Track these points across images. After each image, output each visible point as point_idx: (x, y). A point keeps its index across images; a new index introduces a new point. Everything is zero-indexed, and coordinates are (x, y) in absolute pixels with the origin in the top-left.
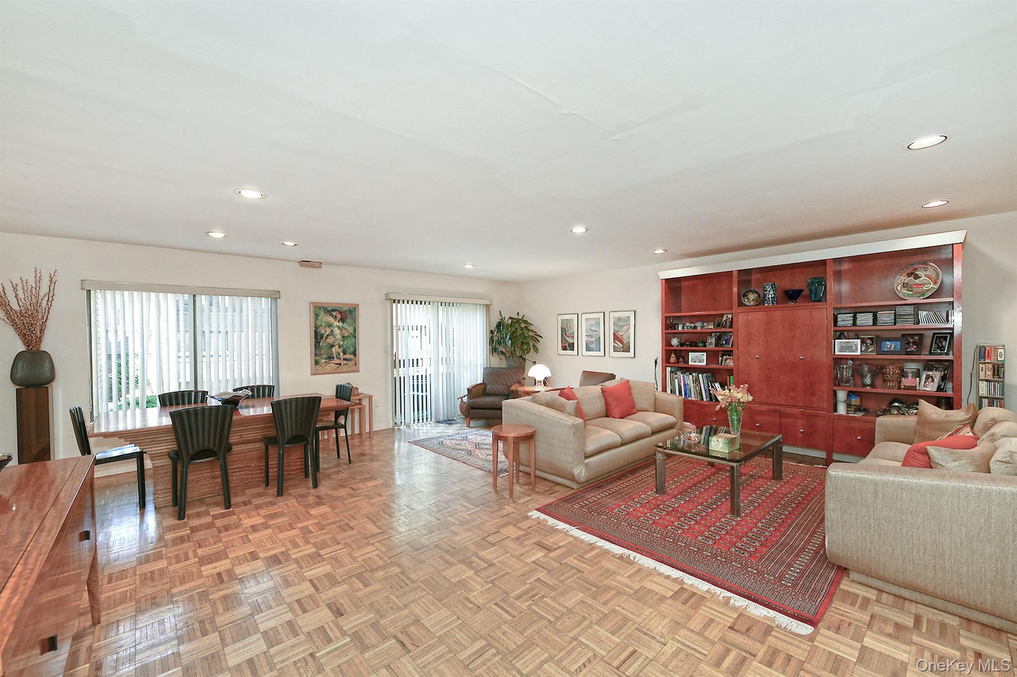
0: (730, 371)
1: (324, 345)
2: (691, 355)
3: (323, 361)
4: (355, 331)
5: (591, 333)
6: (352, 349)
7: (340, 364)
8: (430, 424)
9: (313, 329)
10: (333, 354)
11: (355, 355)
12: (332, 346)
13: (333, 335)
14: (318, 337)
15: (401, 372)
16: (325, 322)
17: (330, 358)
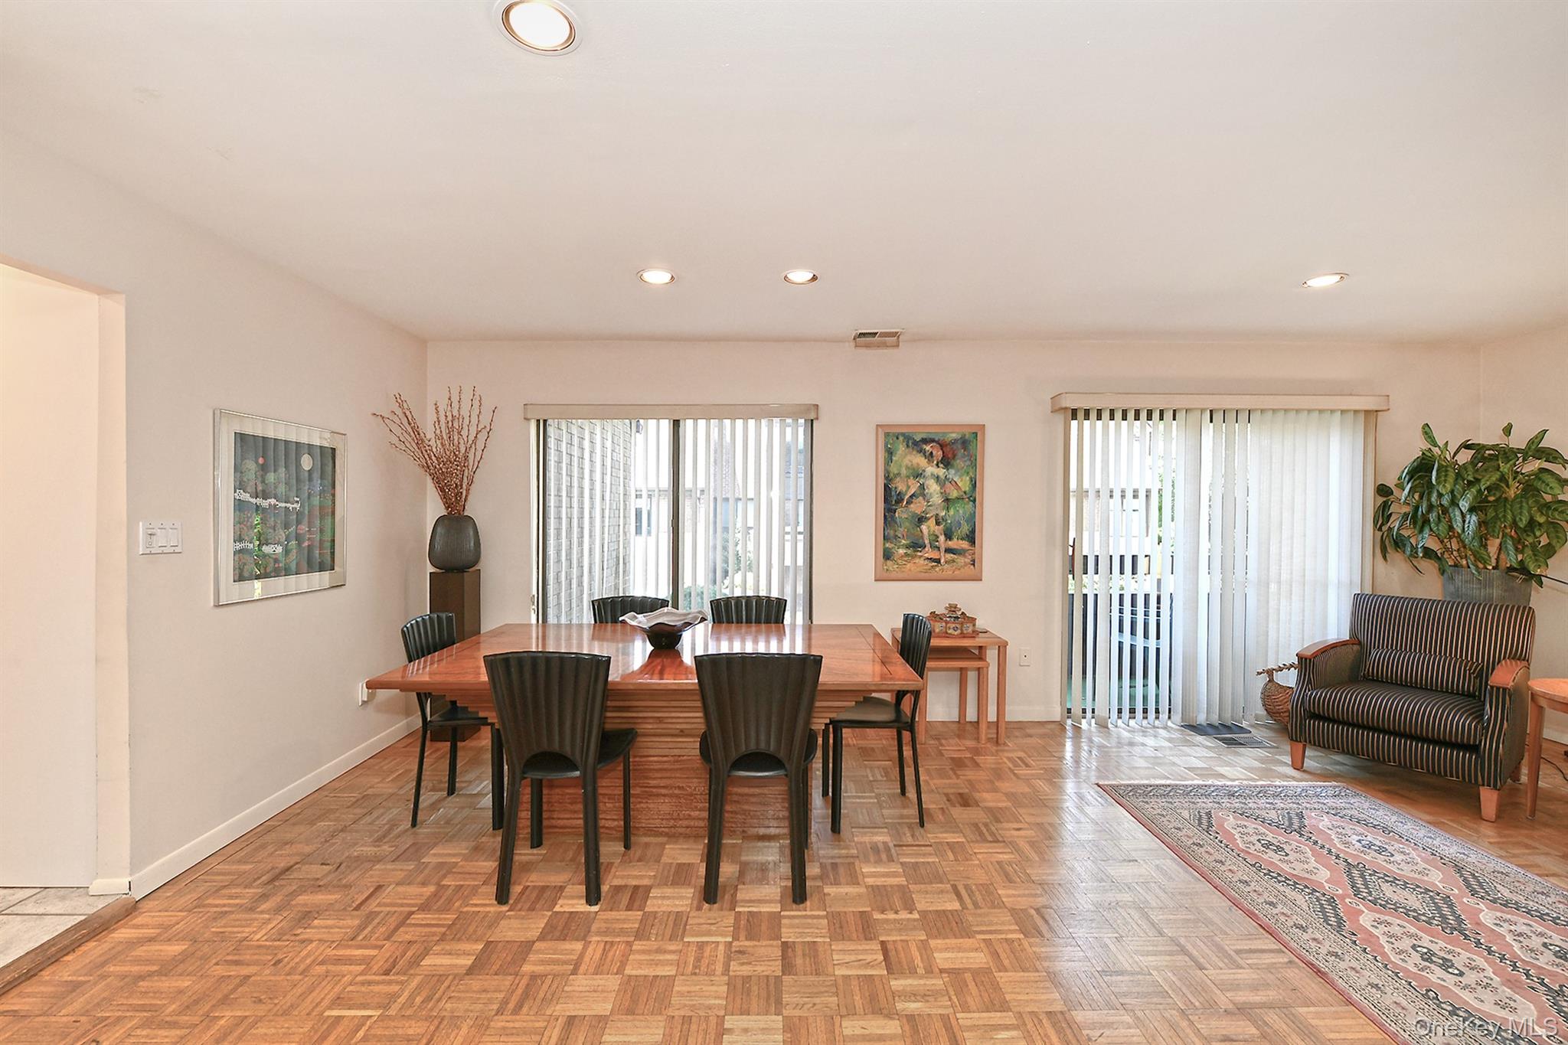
1: (904, 516)
3: (902, 551)
4: (974, 486)
6: (965, 529)
7: (938, 561)
8: (1165, 728)
9: (882, 482)
10: (922, 537)
11: (972, 541)
12: (921, 520)
13: (924, 496)
14: (891, 500)
15: (1092, 584)
16: (907, 468)
17: (916, 546)
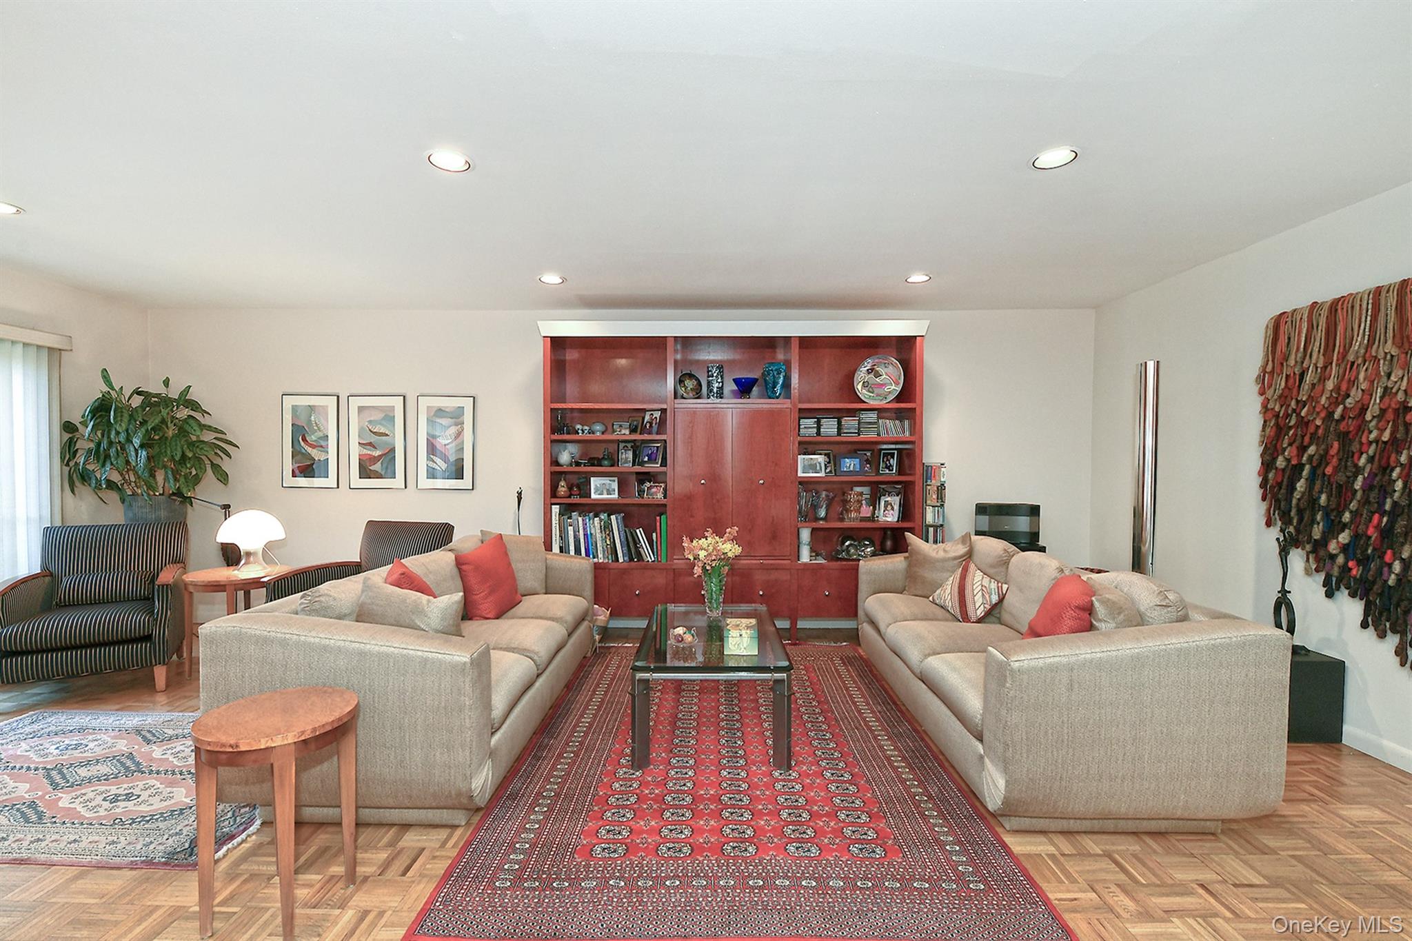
0: (661, 509)
2: (595, 482)
5: (373, 439)
